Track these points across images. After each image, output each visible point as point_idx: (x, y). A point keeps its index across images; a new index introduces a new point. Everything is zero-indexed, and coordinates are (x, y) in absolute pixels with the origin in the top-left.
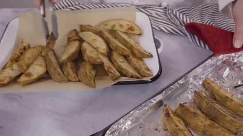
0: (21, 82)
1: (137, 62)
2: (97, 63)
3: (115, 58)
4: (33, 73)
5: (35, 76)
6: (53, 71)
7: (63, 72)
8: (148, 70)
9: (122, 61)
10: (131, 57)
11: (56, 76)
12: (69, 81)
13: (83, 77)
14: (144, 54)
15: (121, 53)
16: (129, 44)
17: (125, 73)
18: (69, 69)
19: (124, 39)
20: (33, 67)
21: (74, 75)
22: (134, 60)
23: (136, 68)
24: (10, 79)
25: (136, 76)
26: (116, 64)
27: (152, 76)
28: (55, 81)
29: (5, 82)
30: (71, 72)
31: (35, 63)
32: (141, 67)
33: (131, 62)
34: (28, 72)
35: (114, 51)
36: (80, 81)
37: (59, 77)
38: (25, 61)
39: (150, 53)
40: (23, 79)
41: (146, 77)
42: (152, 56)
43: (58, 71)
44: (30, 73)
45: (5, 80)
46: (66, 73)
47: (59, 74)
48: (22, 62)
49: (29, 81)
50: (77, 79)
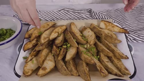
0: (39, 75)
1: (118, 62)
2: (91, 64)
3: (102, 58)
4: (47, 67)
5: (48, 70)
6: (60, 67)
7: (67, 68)
8: (127, 70)
9: (107, 61)
10: (113, 58)
11: (63, 71)
12: (72, 75)
13: (82, 74)
14: (123, 57)
15: (106, 54)
16: (111, 48)
17: (111, 71)
18: (72, 66)
19: (107, 44)
20: (47, 62)
21: (75, 72)
22: (116, 61)
23: (118, 68)
24: (32, 71)
25: (119, 74)
26: (103, 63)
27: (131, 75)
28: (62, 74)
29: (29, 74)
30: (73, 69)
31: (48, 58)
32: (121, 67)
33: (114, 62)
34: (43, 66)
35: (100, 52)
36: (79, 76)
37: (65, 72)
38: (42, 58)
39: (126, 56)
40: (41, 72)
41: (126, 75)
42: (128, 58)
43: (64, 68)
44: (45, 67)
45: (29, 72)
46: (69, 69)
47: (65, 70)
48: (40, 59)
49: (45, 73)
50: (78, 74)
